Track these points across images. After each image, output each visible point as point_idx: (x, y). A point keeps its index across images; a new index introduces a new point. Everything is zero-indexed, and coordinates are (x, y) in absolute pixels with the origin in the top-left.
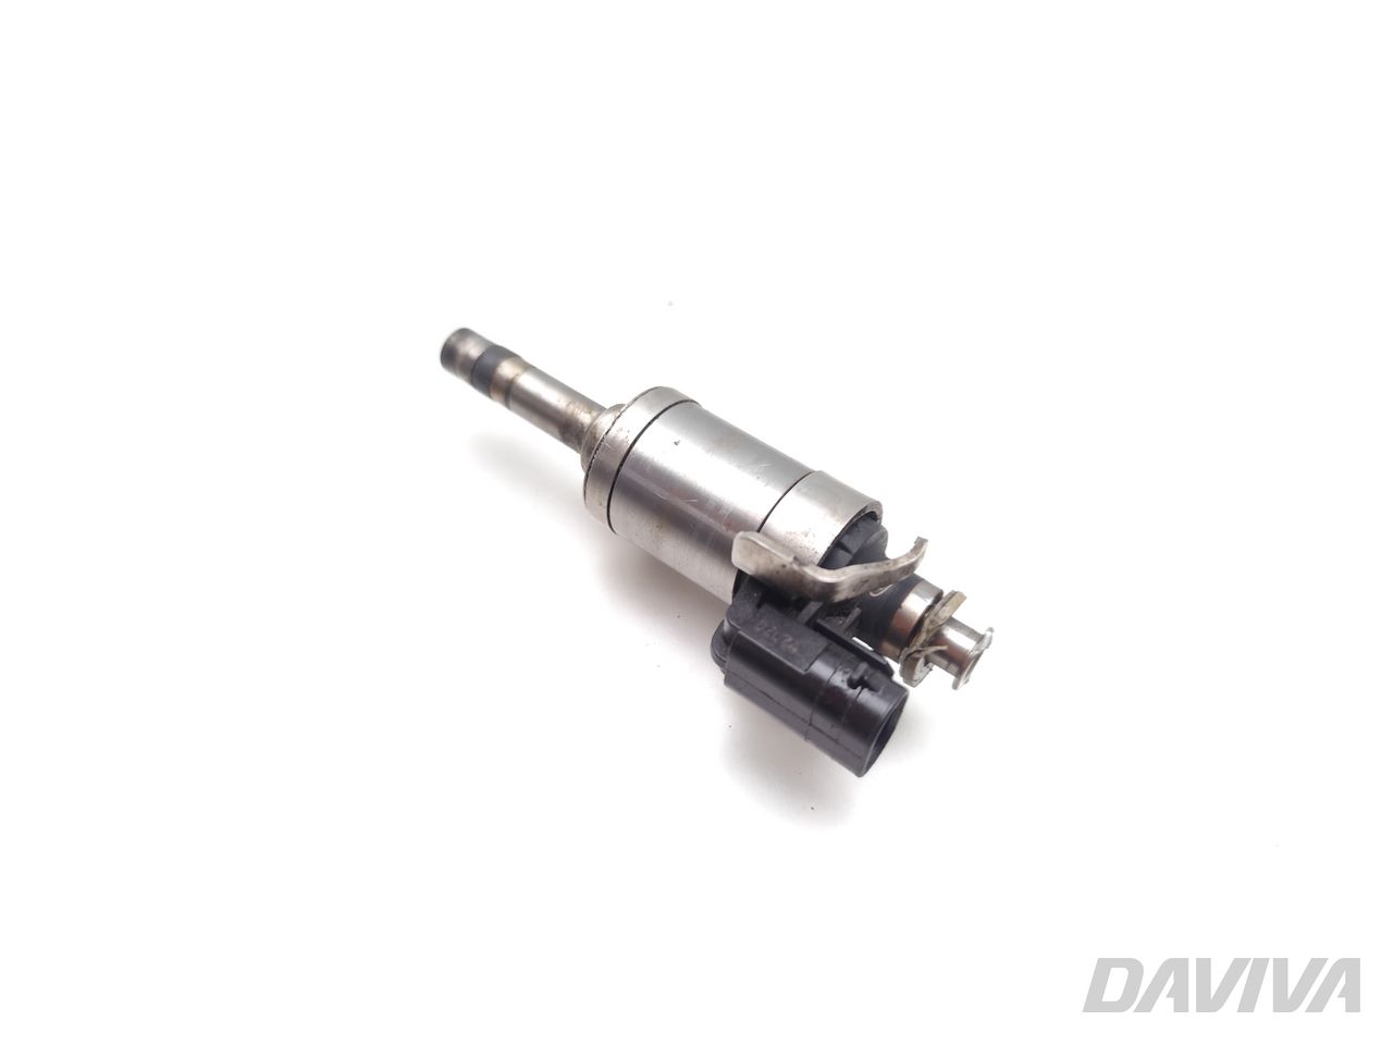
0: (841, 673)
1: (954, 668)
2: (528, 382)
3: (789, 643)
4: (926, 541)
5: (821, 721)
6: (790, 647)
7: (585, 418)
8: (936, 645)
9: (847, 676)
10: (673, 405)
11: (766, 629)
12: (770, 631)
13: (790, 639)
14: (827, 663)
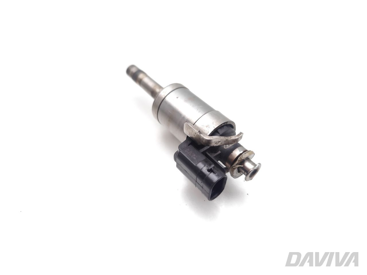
0: (206, 167)
1: (246, 173)
2: (146, 80)
3: (194, 156)
4: (243, 133)
5: (199, 181)
6: (194, 157)
7: (157, 90)
8: (240, 165)
9: (207, 168)
10: (179, 88)
11: (189, 151)
12: (189, 152)
13: (195, 155)
14: (203, 163)
